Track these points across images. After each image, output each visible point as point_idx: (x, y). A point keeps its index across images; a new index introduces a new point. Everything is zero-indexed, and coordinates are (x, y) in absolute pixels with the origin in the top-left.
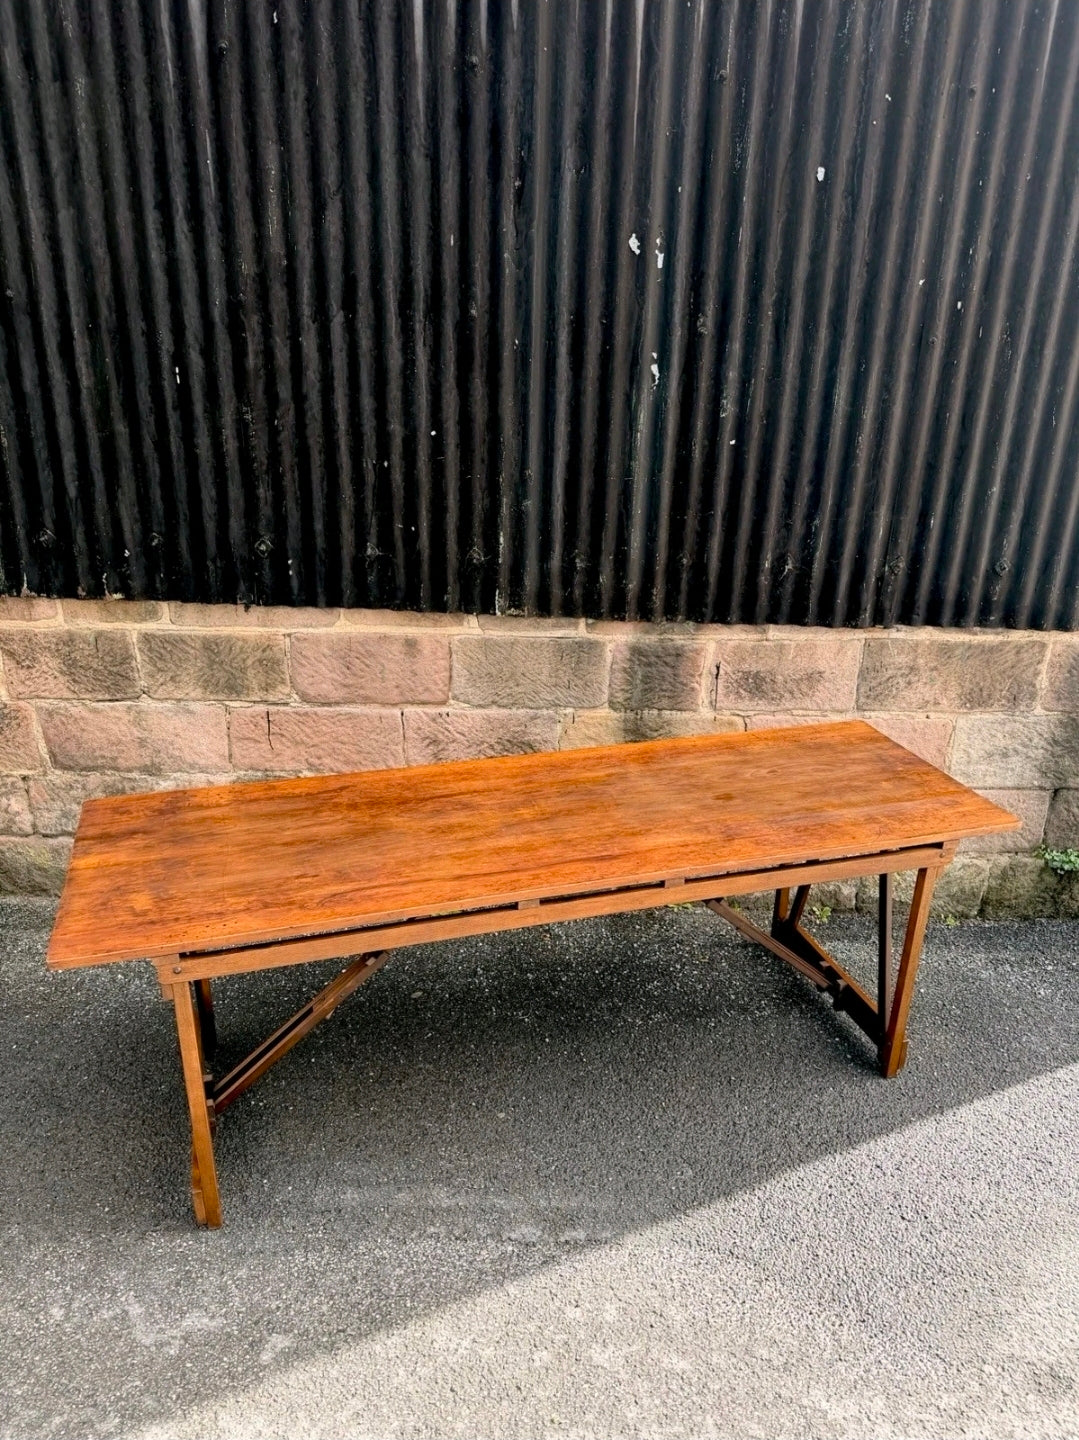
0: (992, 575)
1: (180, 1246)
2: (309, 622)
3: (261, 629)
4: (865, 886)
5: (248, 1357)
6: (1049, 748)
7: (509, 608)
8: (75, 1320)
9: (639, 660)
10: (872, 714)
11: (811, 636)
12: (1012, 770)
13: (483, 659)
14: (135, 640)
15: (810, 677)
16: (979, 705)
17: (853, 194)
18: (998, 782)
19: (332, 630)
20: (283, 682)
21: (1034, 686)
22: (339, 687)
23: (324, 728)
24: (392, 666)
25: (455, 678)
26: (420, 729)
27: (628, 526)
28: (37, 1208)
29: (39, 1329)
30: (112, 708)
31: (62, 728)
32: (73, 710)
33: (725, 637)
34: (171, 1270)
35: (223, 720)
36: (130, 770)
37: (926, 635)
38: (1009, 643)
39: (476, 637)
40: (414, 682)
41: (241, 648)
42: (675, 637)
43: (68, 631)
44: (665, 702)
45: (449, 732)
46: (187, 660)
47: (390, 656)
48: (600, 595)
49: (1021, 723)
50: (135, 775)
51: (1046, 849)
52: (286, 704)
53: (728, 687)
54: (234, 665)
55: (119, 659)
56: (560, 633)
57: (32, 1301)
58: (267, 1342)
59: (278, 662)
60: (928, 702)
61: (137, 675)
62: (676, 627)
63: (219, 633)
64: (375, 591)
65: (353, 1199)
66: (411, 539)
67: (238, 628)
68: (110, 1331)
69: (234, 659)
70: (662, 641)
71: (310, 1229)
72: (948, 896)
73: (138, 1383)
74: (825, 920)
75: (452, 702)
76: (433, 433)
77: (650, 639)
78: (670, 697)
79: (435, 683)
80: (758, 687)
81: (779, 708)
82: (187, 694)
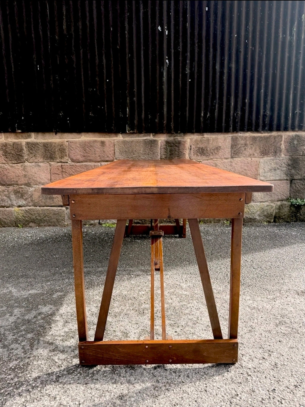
0: (265, 116)
2: (74, 137)
3: (60, 140)
6: (287, 167)
7: (130, 130)
9: (168, 145)
10: (236, 159)
11: (216, 136)
12: (278, 174)
13: (124, 146)
14: (24, 144)
15: (217, 148)
16: (266, 155)
17: (216, 14)
18: (274, 178)
19: (80, 139)
20: (66, 156)
21: (280, 148)
22: (82, 157)
23: (78, 169)
24: (97, 150)
25: (116, 153)
27: (163, 105)
30: (17, 166)
31: (2, 172)
32: (6, 167)
33: (192, 137)
35: (49, 168)
36: (21, 185)
37: (248, 134)
38: (272, 136)
39: (122, 140)
40: (104, 154)
41: (54, 145)
42: (178, 138)
43: (5, 142)
44: (176, 158)
46: (39, 150)
47: (97, 147)
48: (156, 125)
49: (278, 159)
50: (23, 186)
51: (291, 199)
52: (67, 163)
53: (194, 153)
54: (52, 151)
55: (19, 150)
56: (145, 138)
59: (65, 150)
60: (251, 154)
61: (24, 155)
62: (178, 135)
63: (48, 141)
66: (102, 111)
67: (53, 140)
69: (52, 149)
70: (174, 139)
72: (264, 216)
74: (228, 224)
75: (115, 160)
76: (108, 80)
77: (171, 139)
78: (178, 156)
79: (110, 155)
80: (203, 152)
81: (209, 158)
82: (39, 160)
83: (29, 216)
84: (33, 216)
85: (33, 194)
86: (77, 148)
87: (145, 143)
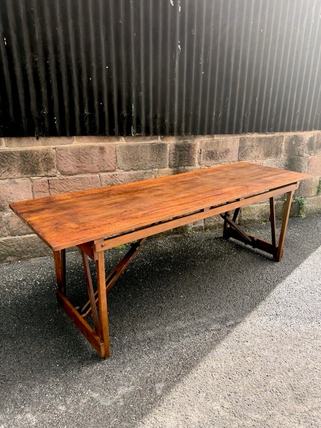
0: (271, 116)
1: (97, 368)
2: (63, 142)
3: (43, 147)
4: (241, 216)
5: (152, 395)
6: (285, 167)
7: (136, 133)
8: (72, 407)
9: (178, 149)
11: (226, 138)
13: (127, 152)
15: (226, 151)
16: (268, 156)
19: (72, 145)
20: (54, 167)
21: (281, 149)
22: (76, 167)
23: (71, 184)
24: (95, 158)
25: (119, 161)
26: (107, 181)
27: (173, 102)
28: (26, 374)
29: (58, 417)
33: (202, 139)
34: (99, 377)
35: (30, 185)
37: (255, 135)
38: (275, 136)
39: (125, 145)
40: (104, 163)
41: (36, 155)
42: (188, 141)
44: (186, 163)
45: (117, 181)
46: (14, 161)
47: (94, 154)
48: (165, 127)
49: (278, 160)
52: (55, 176)
53: (204, 157)
54: (34, 162)
56: (152, 142)
57: (47, 408)
58: (155, 387)
59: (52, 159)
60: (256, 156)
62: (188, 137)
63: (27, 149)
64: (88, 128)
65: (152, 334)
66: (101, 108)
67: (35, 147)
68: (90, 406)
69: (34, 159)
70: (184, 142)
71: (143, 348)
72: (262, 216)
73: (116, 419)
75: (117, 170)
76: (107, 67)
77: (181, 142)
78: (187, 162)
79: (112, 164)
80: (212, 156)
81: (218, 162)
82: (15, 176)
83: (5, 249)
84: (11, 248)
85: (9, 221)
86: (70, 157)
87: (152, 148)
